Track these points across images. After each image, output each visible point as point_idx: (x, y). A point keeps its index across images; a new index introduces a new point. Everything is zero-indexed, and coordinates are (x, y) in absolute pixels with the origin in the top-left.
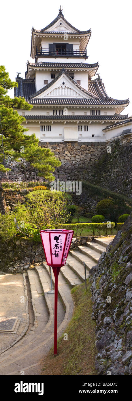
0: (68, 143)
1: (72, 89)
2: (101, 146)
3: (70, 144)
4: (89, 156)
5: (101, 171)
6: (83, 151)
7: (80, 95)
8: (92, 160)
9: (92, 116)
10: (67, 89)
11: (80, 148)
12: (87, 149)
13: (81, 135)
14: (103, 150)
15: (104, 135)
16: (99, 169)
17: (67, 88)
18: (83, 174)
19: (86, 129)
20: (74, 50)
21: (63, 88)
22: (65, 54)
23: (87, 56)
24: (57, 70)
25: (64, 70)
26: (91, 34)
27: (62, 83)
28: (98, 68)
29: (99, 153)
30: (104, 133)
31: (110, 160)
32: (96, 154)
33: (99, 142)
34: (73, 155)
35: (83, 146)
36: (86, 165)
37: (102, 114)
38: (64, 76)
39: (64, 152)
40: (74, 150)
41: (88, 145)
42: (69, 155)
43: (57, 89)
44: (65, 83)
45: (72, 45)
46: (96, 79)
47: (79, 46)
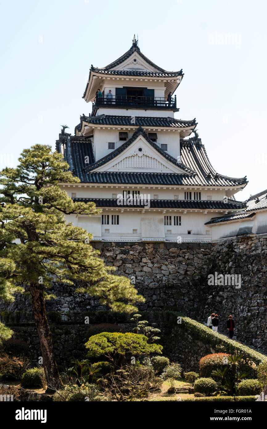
0: (148, 244)
1: (154, 159)
2: (203, 250)
3: (151, 246)
4: (183, 266)
6: (174, 257)
7: (166, 167)
8: (188, 273)
9: (187, 201)
10: (145, 158)
11: (168, 253)
12: (181, 255)
13: (169, 231)
14: (206, 257)
15: (208, 231)
19: (179, 222)
20: (156, 99)
21: (139, 157)
23: (177, 107)
24: (129, 129)
25: (141, 130)
27: (138, 150)
28: (195, 128)
29: (200, 261)
30: (207, 228)
32: (196, 264)
33: (199, 244)
34: (156, 265)
35: (174, 249)
36: (180, 282)
37: (205, 198)
38: (141, 139)
39: (141, 258)
40: (158, 256)
41: (182, 248)
42: (150, 265)
43: (130, 157)
44: (142, 149)
45: (153, 90)
46: (192, 139)
47: (165, 91)
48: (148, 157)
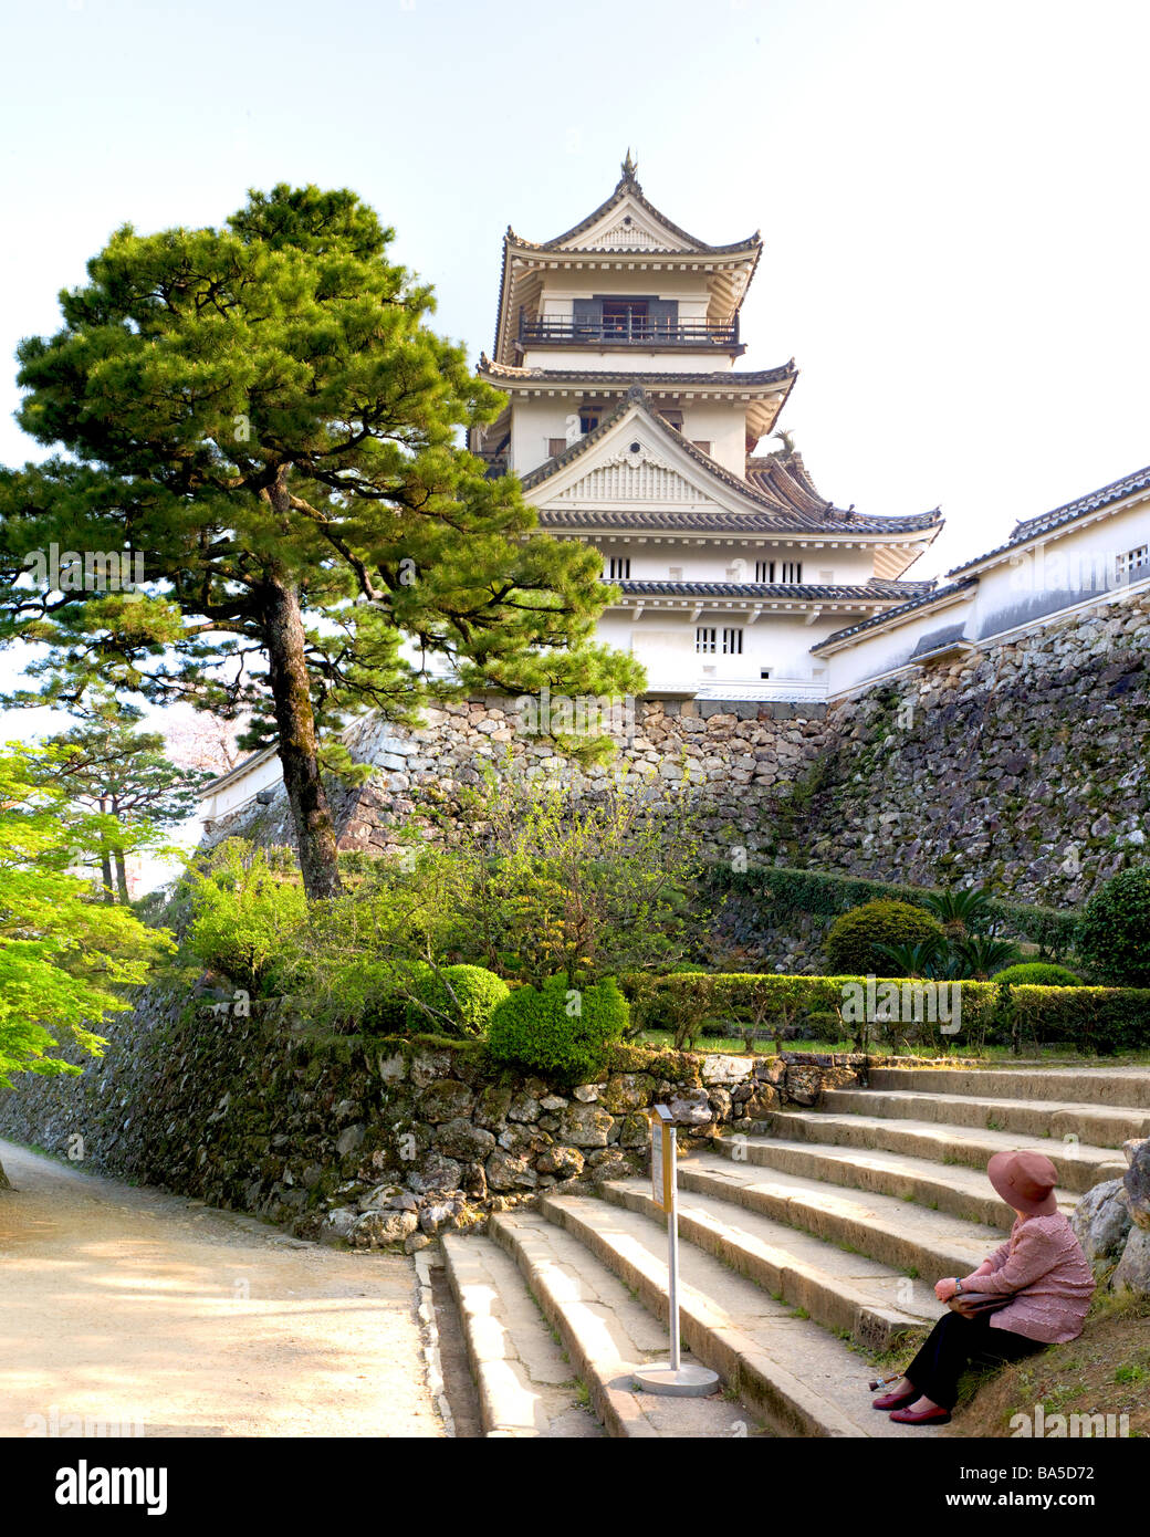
0: (649, 702)
1: (673, 473)
2: (805, 722)
3: (658, 706)
4: (746, 761)
5: (806, 831)
6: (719, 739)
7: (707, 498)
8: (759, 779)
9: (762, 587)
10: (649, 471)
11: (703, 728)
12: (739, 733)
13: (709, 669)
14: (812, 739)
15: (817, 672)
16: (793, 820)
17: (652, 468)
18: (716, 842)
19: (736, 644)
20: (681, 322)
21: (631, 468)
22: (645, 336)
23: (741, 342)
24: (607, 394)
25: (639, 393)
26: (760, 253)
27: (628, 448)
28: (791, 388)
29: (794, 751)
30: (816, 663)
31: (850, 779)
32: (781, 757)
33: (792, 705)
34: (669, 757)
35: (721, 719)
36: (734, 802)
37: (812, 577)
38: (637, 417)
40: (677, 736)
41: (742, 716)
42: (654, 756)
43: (607, 471)
44: (642, 448)
45: (675, 303)
46: (776, 454)
47: (706, 306)
48: (655, 471)
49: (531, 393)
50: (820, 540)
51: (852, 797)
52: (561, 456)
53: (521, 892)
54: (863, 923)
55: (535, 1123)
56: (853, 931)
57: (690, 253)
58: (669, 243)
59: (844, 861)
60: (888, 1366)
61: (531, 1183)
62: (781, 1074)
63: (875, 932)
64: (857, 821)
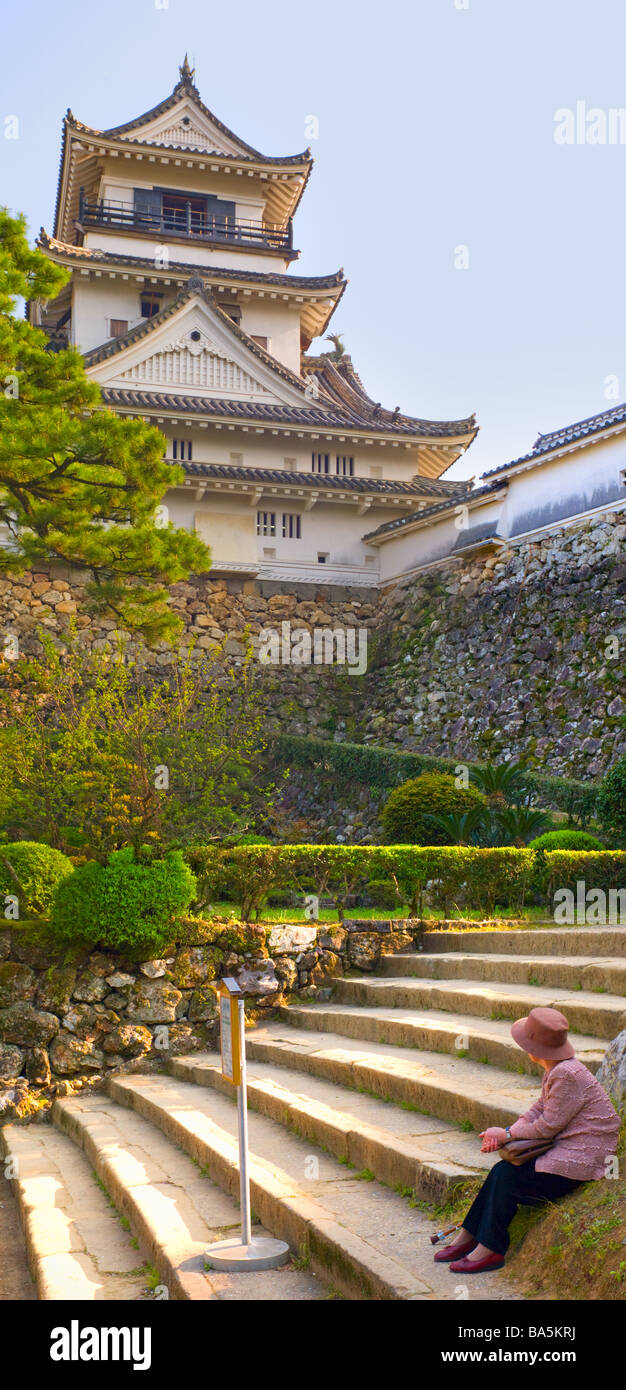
0: (212, 580)
1: (232, 364)
2: (359, 605)
3: (221, 584)
5: (362, 707)
6: (280, 619)
7: (265, 390)
9: (318, 477)
10: (209, 360)
11: (264, 607)
12: (299, 613)
13: (269, 551)
14: (366, 621)
15: (369, 559)
16: (349, 697)
17: (212, 357)
18: (278, 716)
19: (294, 530)
20: (239, 223)
21: (192, 355)
22: (205, 231)
23: (295, 248)
24: (167, 283)
25: (199, 284)
26: (311, 169)
27: (188, 336)
28: (341, 295)
30: (369, 551)
31: (401, 659)
33: (347, 589)
34: (233, 634)
35: (282, 599)
36: (295, 678)
37: (363, 471)
38: (196, 307)
39: (194, 616)
40: (239, 614)
41: (301, 596)
42: (218, 633)
43: (168, 356)
44: (202, 337)
45: (232, 205)
46: (328, 355)
47: (262, 211)
48: (215, 359)
49: (92, 273)
50: (370, 437)
51: (403, 676)
52: (122, 338)
53: (84, 767)
54: (416, 795)
55: (102, 1002)
56: (407, 802)
57: (246, 160)
58: (225, 147)
59: (397, 736)
60: (447, 1218)
61: (97, 1065)
62: (343, 942)
63: (426, 803)
64: (408, 699)
